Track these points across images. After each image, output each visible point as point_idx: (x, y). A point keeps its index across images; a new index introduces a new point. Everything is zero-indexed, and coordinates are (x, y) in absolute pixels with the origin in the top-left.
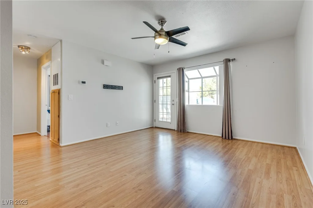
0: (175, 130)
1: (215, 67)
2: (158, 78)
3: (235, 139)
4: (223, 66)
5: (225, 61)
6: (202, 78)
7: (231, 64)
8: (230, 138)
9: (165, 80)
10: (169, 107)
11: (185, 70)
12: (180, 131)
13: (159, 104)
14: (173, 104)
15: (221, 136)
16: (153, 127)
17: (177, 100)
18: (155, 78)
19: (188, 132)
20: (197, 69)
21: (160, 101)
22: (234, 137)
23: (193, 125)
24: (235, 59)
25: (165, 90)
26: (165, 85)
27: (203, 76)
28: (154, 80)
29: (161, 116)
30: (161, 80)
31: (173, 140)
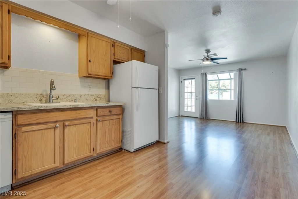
0: (198, 118)
1: (231, 74)
2: (184, 80)
3: (245, 123)
4: (237, 73)
5: (238, 70)
6: (219, 80)
7: (243, 72)
8: (242, 122)
9: (190, 81)
10: (193, 101)
11: (207, 75)
12: (203, 118)
13: (184, 99)
14: (197, 99)
15: (235, 121)
16: (179, 116)
17: (200, 96)
18: (182, 79)
19: (209, 119)
20: (217, 74)
21: (185, 96)
22: (244, 122)
23: (213, 114)
24: (246, 69)
25: (190, 89)
26: (190, 85)
27: (220, 79)
28: (181, 81)
29: (186, 107)
30: (186, 81)
31: (196, 125)
